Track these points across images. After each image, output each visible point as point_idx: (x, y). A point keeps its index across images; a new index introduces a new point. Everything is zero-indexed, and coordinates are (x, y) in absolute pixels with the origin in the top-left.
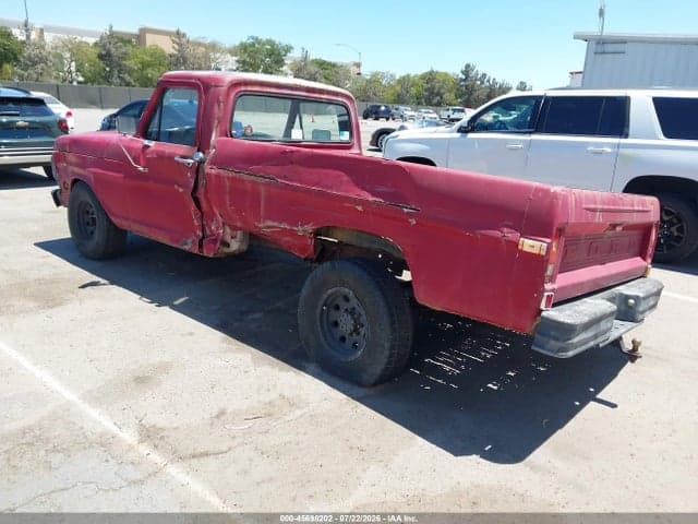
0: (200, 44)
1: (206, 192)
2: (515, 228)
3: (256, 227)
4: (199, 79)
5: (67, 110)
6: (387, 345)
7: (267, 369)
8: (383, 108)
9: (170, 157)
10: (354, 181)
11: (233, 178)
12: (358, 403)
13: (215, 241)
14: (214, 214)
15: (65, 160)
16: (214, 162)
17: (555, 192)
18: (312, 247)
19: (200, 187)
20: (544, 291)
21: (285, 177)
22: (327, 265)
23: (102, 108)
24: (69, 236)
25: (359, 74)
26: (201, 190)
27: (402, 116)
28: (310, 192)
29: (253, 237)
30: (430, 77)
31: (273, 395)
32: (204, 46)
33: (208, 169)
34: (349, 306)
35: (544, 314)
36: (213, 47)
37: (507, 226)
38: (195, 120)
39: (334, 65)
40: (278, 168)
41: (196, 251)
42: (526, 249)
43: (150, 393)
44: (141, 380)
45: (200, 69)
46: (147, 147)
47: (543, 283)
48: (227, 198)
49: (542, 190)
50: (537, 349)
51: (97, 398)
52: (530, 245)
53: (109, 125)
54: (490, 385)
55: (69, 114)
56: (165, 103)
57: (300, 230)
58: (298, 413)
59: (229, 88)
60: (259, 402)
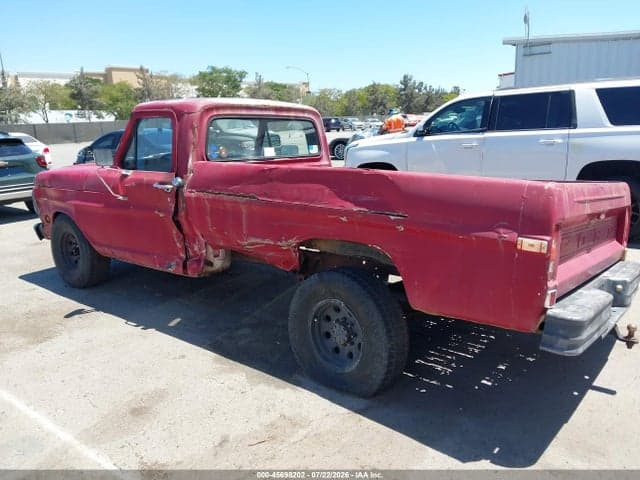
0: (162, 78)
1: (187, 215)
2: (511, 227)
3: (239, 245)
4: (171, 107)
5: (44, 146)
6: (385, 355)
7: (263, 387)
8: (333, 121)
9: (149, 185)
10: (336, 193)
11: (214, 200)
12: (361, 417)
13: (198, 261)
14: (195, 235)
15: (45, 195)
16: (192, 186)
17: (549, 189)
18: (297, 261)
19: (180, 209)
20: (547, 288)
21: (265, 195)
22: (314, 278)
23: (76, 142)
24: (53, 265)
25: (309, 92)
26: (182, 214)
27: (351, 127)
28: (290, 207)
29: (235, 255)
30: (373, 89)
31: (274, 416)
32: (166, 78)
33: (186, 192)
34: (340, 316)
35: (549, 312)
36: (175, 79)
37: (504, 227)
38: (170, 146)
39: (285, 87)
40: (258, 187)
41: (180, 272)
42: (526, 248)
43: (148, 425)
44: (138, 412)
45: (164, 98)
46: (126, 176)
47: (546, 280)
48: (209, 219)
49: (536, 188)
50: (545, 349)
51: (93, 437)
52: (529, 244)
53: (84, 158)
54: (484, 382)
55: (46, 150)
56: (140, 133)
57: (283, 244)
58: (302, 432)
59: (202, 114)
60: (261, 425)
